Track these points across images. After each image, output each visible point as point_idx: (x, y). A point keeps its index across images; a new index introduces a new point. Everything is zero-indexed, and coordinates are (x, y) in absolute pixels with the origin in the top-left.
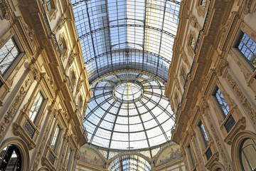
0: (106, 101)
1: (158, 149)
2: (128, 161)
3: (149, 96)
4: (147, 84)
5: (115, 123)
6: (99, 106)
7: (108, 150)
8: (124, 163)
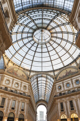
7: (30, 71)
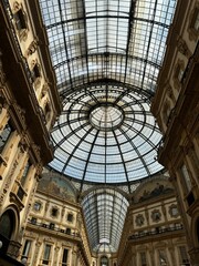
0: (82, 127)
1: (138, 185)
2: (103, 197)
3: (130, 123)
4: (128, 109)
5: (90, 153)
6: (73, 132)
8: (99, 198)
